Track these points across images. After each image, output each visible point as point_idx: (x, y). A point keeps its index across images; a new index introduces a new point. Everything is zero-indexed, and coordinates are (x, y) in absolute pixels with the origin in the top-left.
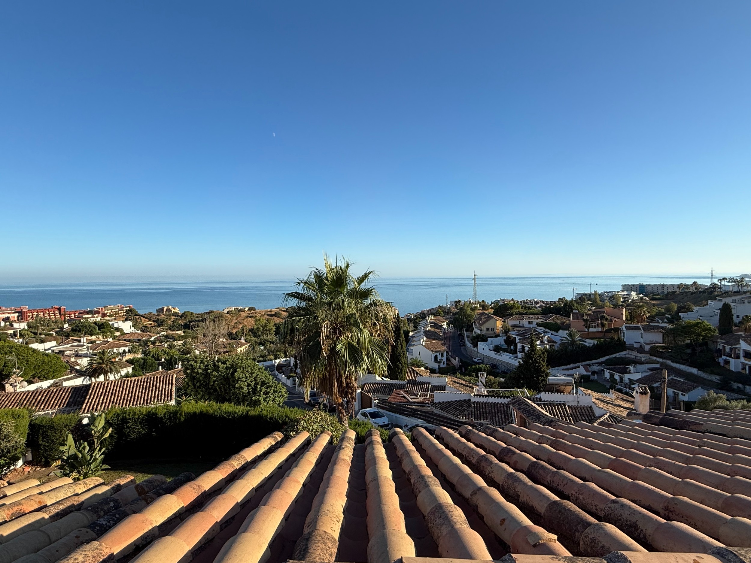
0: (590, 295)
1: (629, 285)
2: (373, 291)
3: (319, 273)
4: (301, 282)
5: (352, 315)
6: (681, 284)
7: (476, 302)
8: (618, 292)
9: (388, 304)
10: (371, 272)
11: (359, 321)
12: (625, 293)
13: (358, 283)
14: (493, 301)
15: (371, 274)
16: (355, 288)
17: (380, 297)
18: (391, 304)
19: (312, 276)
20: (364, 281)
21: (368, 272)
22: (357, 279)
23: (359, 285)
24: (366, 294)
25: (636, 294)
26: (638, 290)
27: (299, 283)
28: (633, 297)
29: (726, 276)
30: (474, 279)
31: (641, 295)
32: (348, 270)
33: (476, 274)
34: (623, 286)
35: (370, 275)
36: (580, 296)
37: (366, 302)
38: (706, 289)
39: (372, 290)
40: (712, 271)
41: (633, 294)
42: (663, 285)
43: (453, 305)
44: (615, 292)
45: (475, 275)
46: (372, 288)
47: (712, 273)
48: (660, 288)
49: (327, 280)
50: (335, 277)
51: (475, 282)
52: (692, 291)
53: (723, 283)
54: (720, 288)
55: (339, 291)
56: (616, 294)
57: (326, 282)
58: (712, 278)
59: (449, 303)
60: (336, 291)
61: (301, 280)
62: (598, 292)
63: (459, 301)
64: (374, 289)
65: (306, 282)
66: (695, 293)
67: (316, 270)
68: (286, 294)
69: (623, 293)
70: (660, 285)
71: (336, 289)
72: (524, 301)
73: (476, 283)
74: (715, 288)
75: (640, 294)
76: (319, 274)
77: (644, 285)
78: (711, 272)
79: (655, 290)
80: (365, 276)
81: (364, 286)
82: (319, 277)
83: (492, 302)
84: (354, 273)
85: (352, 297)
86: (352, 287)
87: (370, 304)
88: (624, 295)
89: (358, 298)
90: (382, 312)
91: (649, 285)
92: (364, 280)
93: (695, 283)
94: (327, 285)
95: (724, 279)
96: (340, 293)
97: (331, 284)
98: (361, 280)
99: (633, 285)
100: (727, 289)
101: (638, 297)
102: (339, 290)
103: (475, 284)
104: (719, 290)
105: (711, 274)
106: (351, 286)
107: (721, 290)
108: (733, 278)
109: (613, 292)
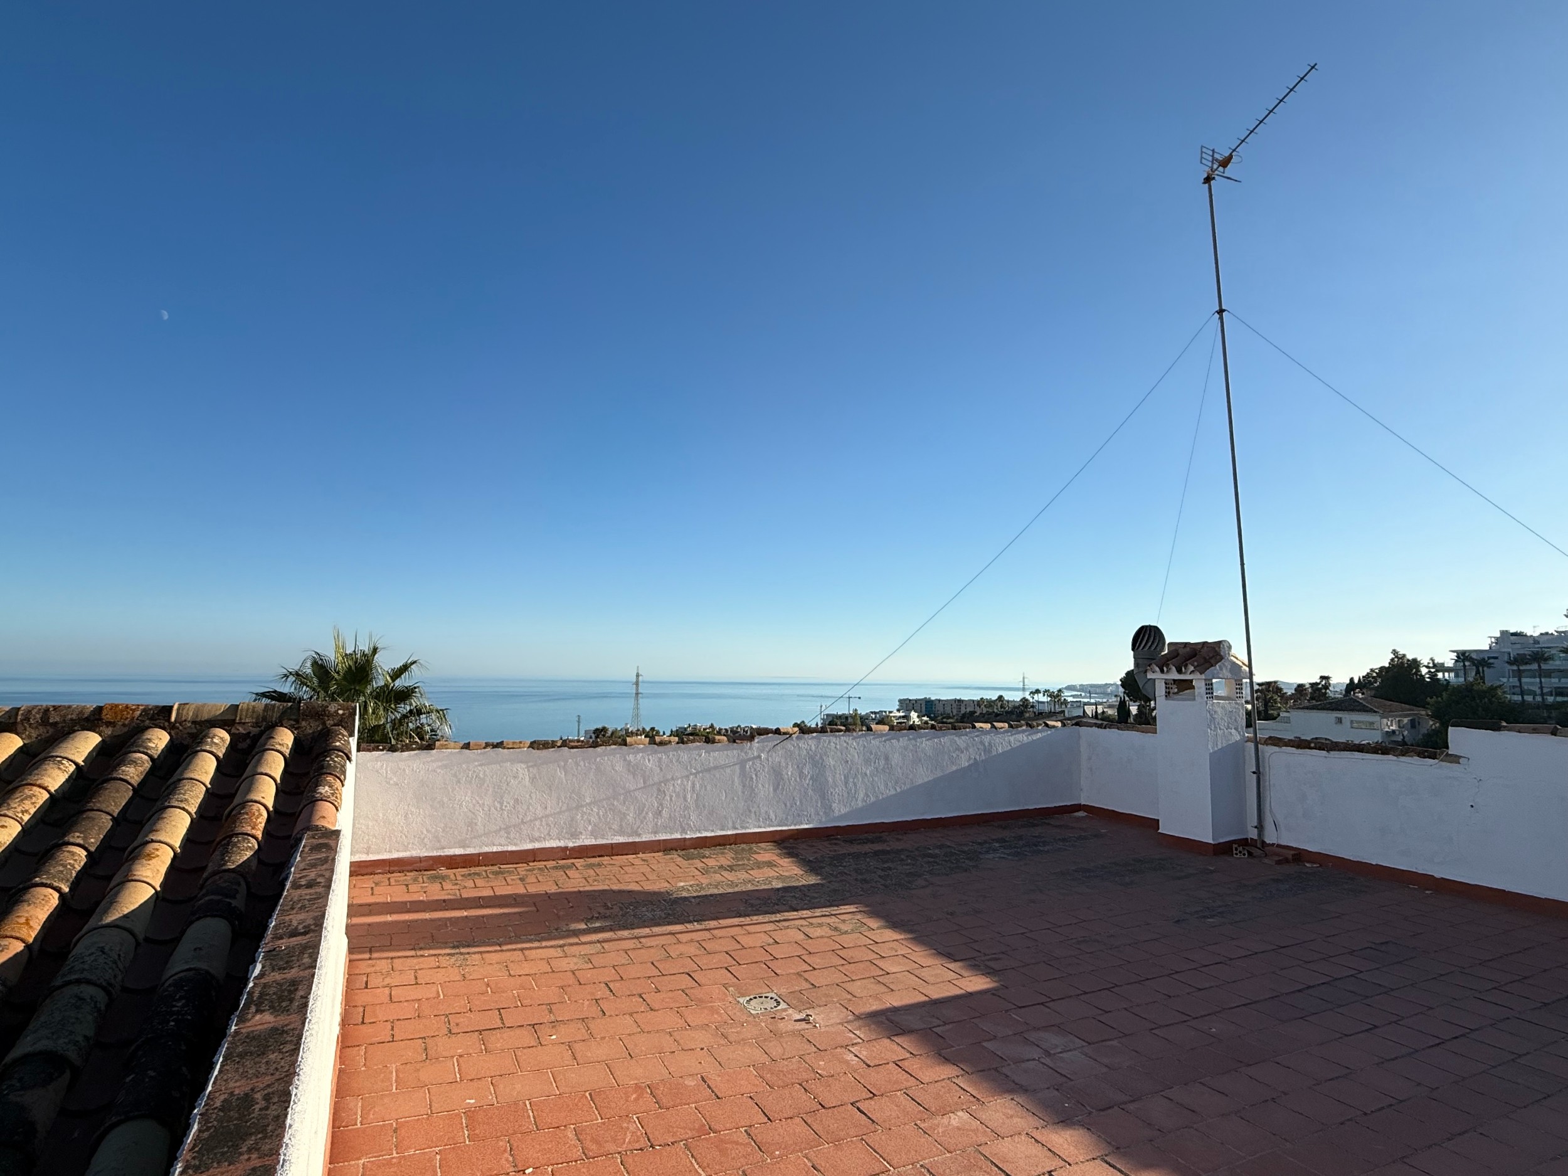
0: (847, 718)
1: (910, 700)
2: (417, 690)
3: (322, 660)
4: (291, 673)
5: (379, 726)
6: (982, 699)
7: (638, 730)
8: (890, 712)
9: (441, 712)
10: (415, 662)
11: (391, 735)
12: (902, 714)
13: (391, 677)
14: (674, 729)
15: (414, 665)
16: (386, 685)
17: (428, 699)
18: (445, 712)
19: (309, 664)
20: (402, 676)
21: (409, 662)
22: (390, 671)
23: (393, 680)
24: (405, 695)
25: (918, 717)
26: (924, 709)
27: (286, 676)
28: (914, 722)
29: (1039, 688)
30: (637, 683)
31: (925, 718)
32: (376, 656)
33: (640, 673)
34: (900, 701)
35: (412, 667)
36: (830, 719)
37: (404, 708)
38: (1015, 707)
39: (415, 688)
40: (1024, 678)
41: (914, 715)
42: (960, 701)
43: (591, 738)
44: (885, 712)
45: (638, 676)
46: (416, 685)
47: (1024, 682)
48: (954, 705)
49: (338, 673)
50: (353, 668)
51: (637, 689)
52: (996, 711)
53: (1036, 697)
54: (1033, 707)
55: (356, 691)
56: (888, 716)
57: (336, 676)
58: (1024, 689)
59: (582, 733)
60: (351, 690)
61: (290, 670)
62: (859, 712)
63: (604, 729)
64: (418, 687)
65: (297, 674)
66: (1000, 714)
67: (315, 656)
68: (257, 694)
69: (898, 714)
70: (955, 700)
71: (353, 687)
72: (732, 729)
73: (640, 691)
74: (1026, 707)
75: (924, 716)
76: (320, 662)
77: (933, 701)
78: (1022, 679)
79: (948, 710)
80: (405, 668)
81: (400, 683)
82: (321, 668)
83: (672, 731)
84: (385, 663)
85: (381, 699)
86: (382, 683)
87: (411, 711)
88: (900, 717)
89: (391, 701)
90: (429, 725)
91: (939, 700)
92: (402, 673)
93: (1000, 697)
94: (336, 680)
95: (1037, 691)
96: (359, 693)
97: (345, 678)
98: (397, 674)
99: (916, 701)
100: (1041, 707)
101: (921, 720)
102: (357, 688)
103: (637, 694)
104: (1031, 709)
105: (1022, 684)
106: (379, 682)
107: (1035, 710)
108: (1049, 690)
109: (882, 712)
